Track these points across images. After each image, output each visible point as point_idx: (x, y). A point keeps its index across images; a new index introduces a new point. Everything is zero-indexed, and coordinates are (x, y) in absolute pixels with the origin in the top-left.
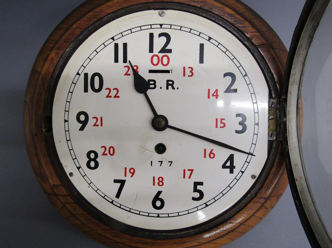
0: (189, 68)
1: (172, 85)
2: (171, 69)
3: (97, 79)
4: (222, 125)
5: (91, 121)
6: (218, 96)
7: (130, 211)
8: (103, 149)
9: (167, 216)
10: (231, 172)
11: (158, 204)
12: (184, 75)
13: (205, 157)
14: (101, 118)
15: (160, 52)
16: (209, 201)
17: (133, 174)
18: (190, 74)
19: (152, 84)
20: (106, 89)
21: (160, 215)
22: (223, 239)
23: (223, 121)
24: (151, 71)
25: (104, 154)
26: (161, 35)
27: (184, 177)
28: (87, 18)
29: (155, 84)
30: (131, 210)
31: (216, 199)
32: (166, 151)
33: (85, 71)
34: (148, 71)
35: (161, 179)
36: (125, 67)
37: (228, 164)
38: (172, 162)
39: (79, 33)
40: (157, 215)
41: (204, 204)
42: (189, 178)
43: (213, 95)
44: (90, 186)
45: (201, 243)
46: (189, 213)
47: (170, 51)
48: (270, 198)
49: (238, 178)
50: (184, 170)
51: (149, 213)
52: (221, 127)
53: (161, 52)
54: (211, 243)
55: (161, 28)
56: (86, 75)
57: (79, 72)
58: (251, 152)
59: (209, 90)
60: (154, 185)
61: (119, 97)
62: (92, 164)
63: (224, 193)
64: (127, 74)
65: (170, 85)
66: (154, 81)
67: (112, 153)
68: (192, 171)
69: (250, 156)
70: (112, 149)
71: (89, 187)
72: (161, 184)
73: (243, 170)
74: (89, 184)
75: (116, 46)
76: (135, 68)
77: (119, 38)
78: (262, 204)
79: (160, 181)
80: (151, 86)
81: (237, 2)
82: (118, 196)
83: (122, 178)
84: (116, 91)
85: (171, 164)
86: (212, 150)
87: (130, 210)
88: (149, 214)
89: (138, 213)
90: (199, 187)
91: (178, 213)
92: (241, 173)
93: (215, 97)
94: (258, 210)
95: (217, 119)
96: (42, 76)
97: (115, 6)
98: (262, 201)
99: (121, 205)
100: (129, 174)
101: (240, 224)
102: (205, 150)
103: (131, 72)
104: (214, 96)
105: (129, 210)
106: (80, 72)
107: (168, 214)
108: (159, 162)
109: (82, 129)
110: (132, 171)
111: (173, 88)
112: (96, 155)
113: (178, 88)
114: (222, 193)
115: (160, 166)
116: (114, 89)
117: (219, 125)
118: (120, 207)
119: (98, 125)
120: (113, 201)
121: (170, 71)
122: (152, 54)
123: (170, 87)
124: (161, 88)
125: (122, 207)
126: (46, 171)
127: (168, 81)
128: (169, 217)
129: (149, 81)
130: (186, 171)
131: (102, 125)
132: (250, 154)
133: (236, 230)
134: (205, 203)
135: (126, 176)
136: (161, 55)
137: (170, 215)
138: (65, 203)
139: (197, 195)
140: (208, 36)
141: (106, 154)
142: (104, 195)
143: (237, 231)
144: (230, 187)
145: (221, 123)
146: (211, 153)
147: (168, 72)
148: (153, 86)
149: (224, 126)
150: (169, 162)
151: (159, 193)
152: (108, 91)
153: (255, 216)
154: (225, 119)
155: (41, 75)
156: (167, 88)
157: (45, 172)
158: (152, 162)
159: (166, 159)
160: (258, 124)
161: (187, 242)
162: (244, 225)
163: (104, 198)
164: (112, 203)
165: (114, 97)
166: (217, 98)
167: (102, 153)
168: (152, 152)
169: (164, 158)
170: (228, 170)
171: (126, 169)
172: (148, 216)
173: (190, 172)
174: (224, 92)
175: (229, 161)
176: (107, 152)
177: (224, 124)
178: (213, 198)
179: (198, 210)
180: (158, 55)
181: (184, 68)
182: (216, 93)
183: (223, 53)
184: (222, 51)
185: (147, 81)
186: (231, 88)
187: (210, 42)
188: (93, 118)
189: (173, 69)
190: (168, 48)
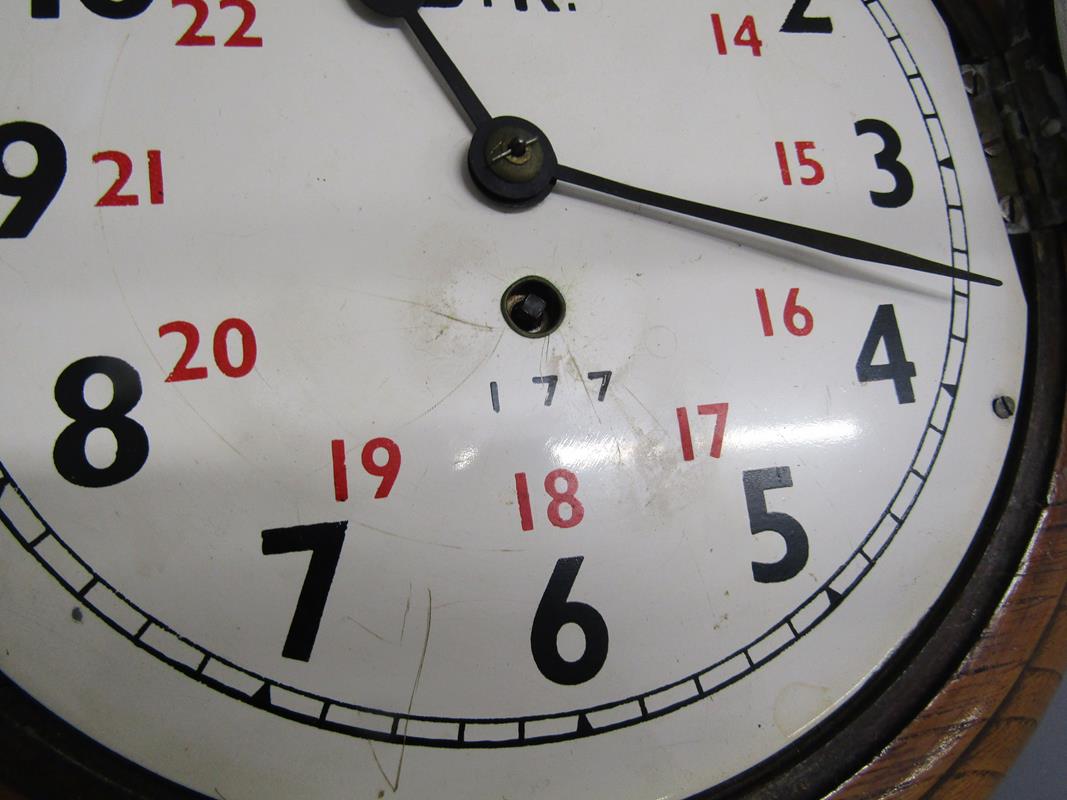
4: (810, 172)
5: (83, 180)
6: (760, 43)
7: (394, 738)
8: (178, 340)
9: (634, 711)
10: (906, 395)
11: (571, 642)
13: (768, 330)
14: (154, 157)
16: (842, 569)
17: (388, 475)
20: (178, 2)
21: (596, 720)
23: (808, 154)
25: (183, 372)
27: (689, 454)
30: (402, 722)
31: (871, 550)
35: (561, 486)
37: (882, 357)
38: (606, 376)
40: (572, 724)
41: (820, 591)
42: (715, 453)
43: (738, 41)
44: (85, 610)
46: (754, 667)
49: (939, 422)
50: (682, 414)
51: (522, 721)
52: (806, 182)
59: (716, 19)
60: (527, 523)
61: (257, 42)
62: (101, 446)
63: (899, 510)
67: (236, 358)
68: (720, 411)
70: (234, 338)
71: (77, 615)
72: (565, 511)
73: (950, 379)
74: (80, 595)
79: (559, 498)
82: (300, 642)
83: (322, 511)
84: (236, 13)
85: (604, 389)
86: (794, 293)
87: (395, 727)
88: (522, 730)
89: (451, 732)
90: (776, 501)
91: (695, 678)
92: (946, 397)
93: (749, 48)
95: (780, 146)
99: (327, 703)
100: (362, 482)
101: (1019, 670)
102: (761, 294)
104: (744, 43)
105: (386, 725)
107: (641, 699)
108: (536, 380)
109: (17, 225)
110: (381, 457)
111: (551, 6)
112: (128, 387)
113: (572, 7)
114: (893, 510)
115: (548, 402)
116: (226, 3)
117: (797, 169)
118: (321, 723)
119: (132, 200)
120: (268, 683)
123: (533, 1)
124: (488, 3)
125: (335, 715)
128: (645, 717)
130: (693, 416)
131: (157, 196)
134: (826, 588)
135: (341, 494)
137: (652, 705)
139: (773, 546)
141: (201, 373)
142: (201, 656)
143: (1016, 719)
144: (917, 473)
145: (804, 161)
146: (791, 308)
149: (819, 177)
150: (592, 376)
151: (567, 570)
152: (188, 11)
154: (815, 145)
156: (521, 5)
158: (493, 385)
159: (573, 359)
160: (948, 163)
162: (1037, 673)
163: (197, 675)
164: (261, 700)
165: (229, 43)
166: (757, 52)
167: (170, 369)
168: (491, 328)
169: (561, 358)
170: (889, 385)
171: (338, 447)
172: (521, 742)
173: (713, 418)
174: (780, 27)
175: (882, 343)
176: (204, 357)
177: (817, 167)
178: (855, 548)
179: (798, 636)
182: (747, 31)
186: (806, 12)
188: (99, 157)
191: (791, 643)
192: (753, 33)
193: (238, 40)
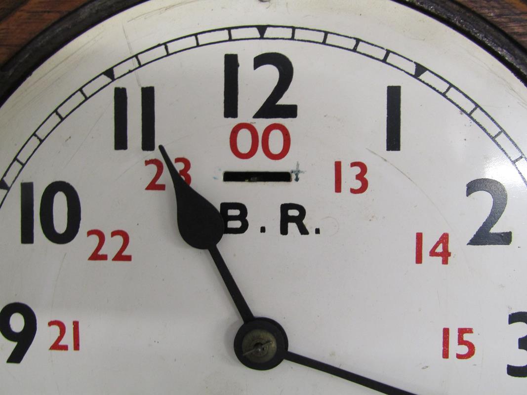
0: (354, 164)
1: (299, 220)
2: (294, 169)
3: (60, 201)
4: (464, 350)
5: (45, 335)
6: (449, 254)
12: (338, 189)
14: (76, 324)
15: (259, 115)
18: (358, 185)
19: (234, 218)
20: (90, 233)
23: (467, 337)
24: (230, 177)
26: (260, 61)
28: (28, 12)
29: (243, 217)
33: (25, 178)
34: (222, 177)
36: (147, 163)
43: (433, 253)
47: (291, 111)
52: (459, 356)
53: (263, 113)
55: (262, 38)
56: (27, 189)
57: (5, 179)
59: (419, 237)
61: (128, 258)
64: (153, 186)
65: (293, 219)
66: (242, 208)
75: (121, 96)
76: (179, 167)
77: (130, 72)
80: (232, 224)
84: (119, 239)
93: (440, 259)
95: (446, 331)
103: (166, 178)
104: (437, 255)
106: (8, 181)
109: (16, 357)
111: (303, 231)
113: (318, 231)
116: (114, 234)
117: (455, 348)
121: (293, 177)
122: (233, 122)
123: (292, 227)
124: (263, 230)
127: (285, 208)
129: (226, 206)
136: (261, 125)
140: (415, 63)
145: (461, 342)
147: (284, 177)
148: (237, 224)
149: (471, 353)
152: (95, 239)
154: (474, 331)
156: (284, 231)
165: (114, 259)
166: (445, 262)
174: (468, 241)
177: (471, 347)
180: (254, 125)
181: (338, 165)
182: (441, 246)
183: (464, 115)
184: (460, 108)
185: (218, 208)
186: (492, 229)
187: (420, 80)
188: (51, 324)
189: (301, 169)
190: (283, 101)
192: (445, 248)
193: (120, 257)
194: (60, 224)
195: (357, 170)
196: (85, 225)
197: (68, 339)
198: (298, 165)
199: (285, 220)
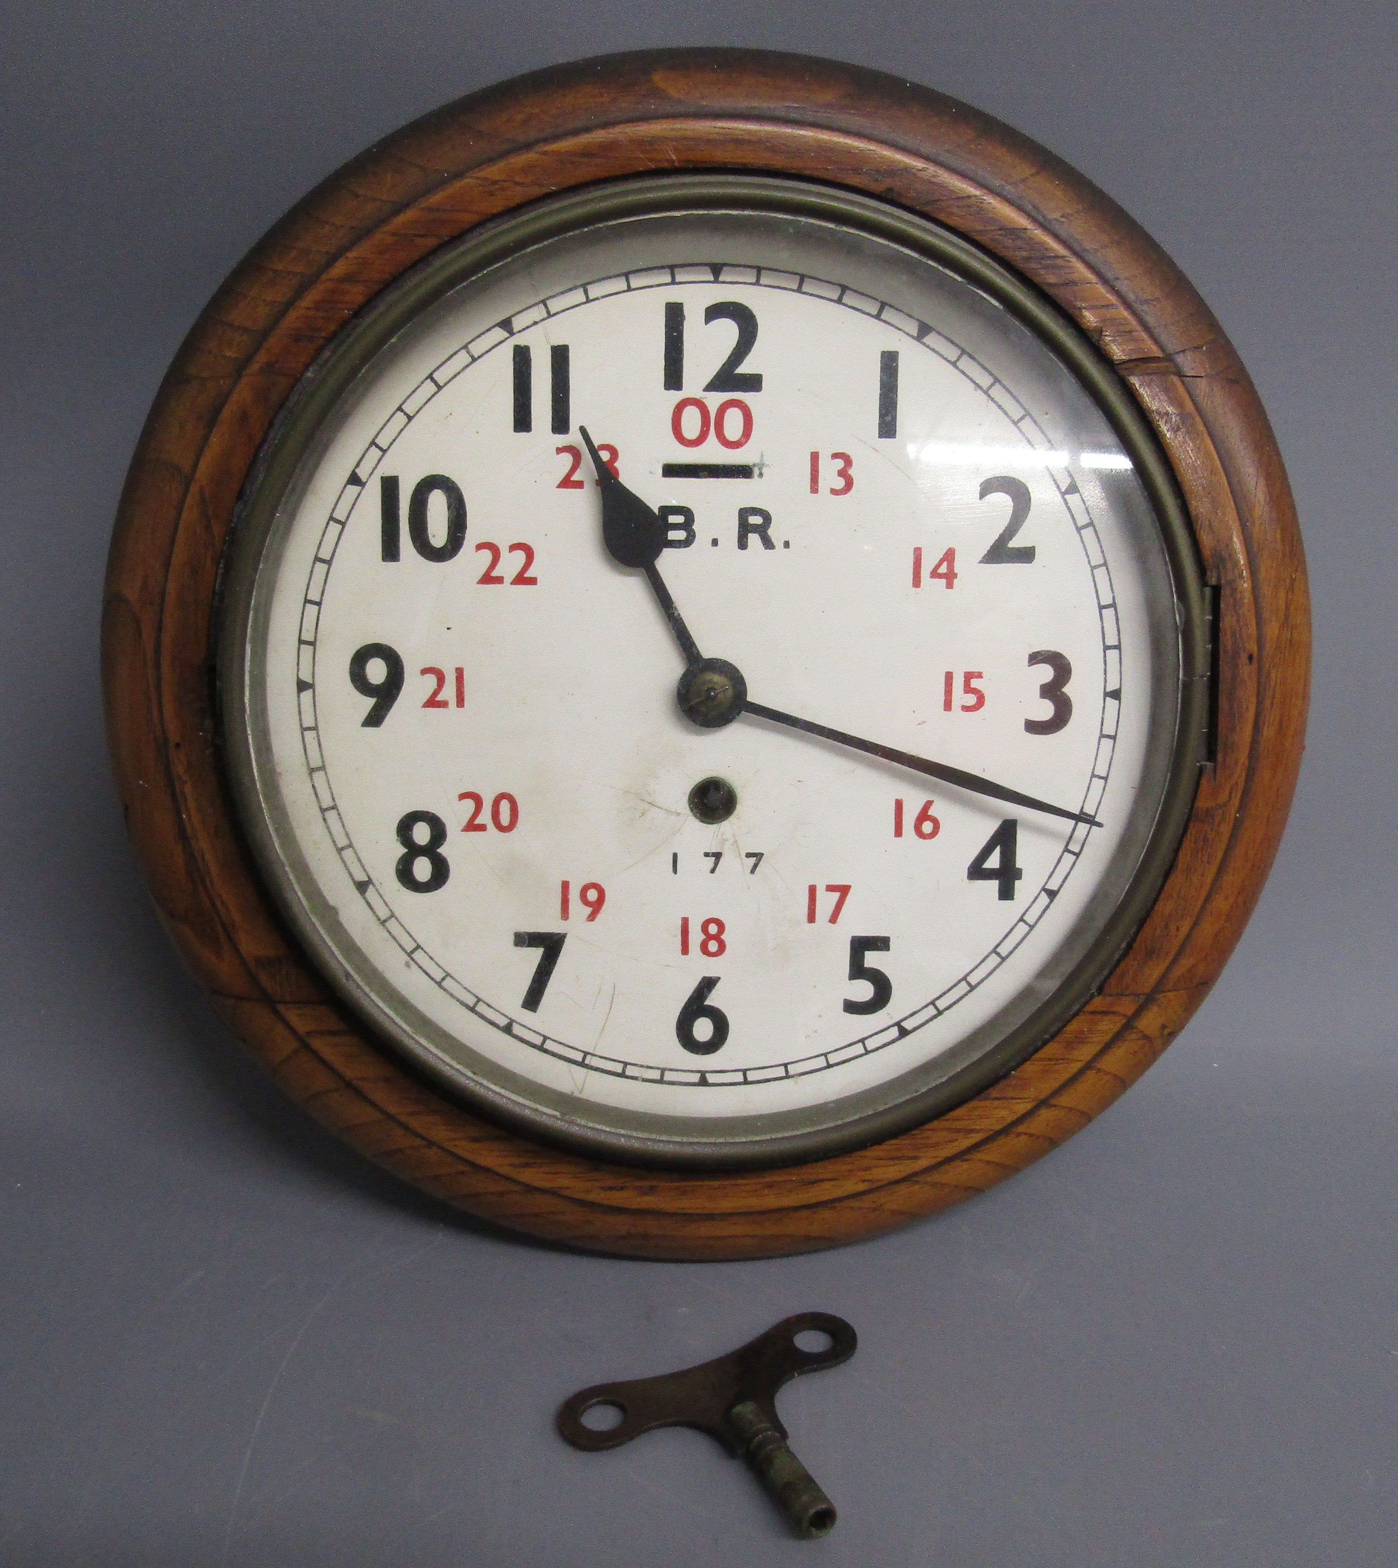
0: (835, 456)
1: (762, 530)
2: (757, 460)
3: (437, 502)
4: (971, 700)
6: (955, 576)
7: (582, 1064)
8: (470, 804)
9: (739, 1077)
10: (1006, 893)
11: (703, 1029)
12: (814, 489)
13: (898, 832)
14: (460, 672)
15: (712, 386)
16: (915, 1013)
17: (596, 907)
18: (840, 483)
19: (676, 527)
20: (480, 547)
21: (711, 1078)
22: (965, 1165)
23: (975, 683)
24: (671, 471)
25: (472, 826)
26: (714, 312)
27: (811, 918)
28: (393, 234)
29: (688, 525)
30: (588, 1057)
31: (941, 1004)
32: (736, 812)
33: (387, 469)
34: (660, 471)
35: (713, 929)
36: (559, 450)
37: (994, 861)
38: (758, 856)
39: (359, 299)
40: (696, 1078)
41: (893, 1025)
42: (833, 919)
43: (935, 574)
44: (411, 963)
45: (879, 1184)
46: (829, 1066)
47: (753, 383)
48: (1158, 996)
49: (1031, 918)
50: (812, 890)
51: (663, 1070)
52: (966, 709)
53: (716, 384)
54: (917, 1182)
55: (716, 281)
56: (390, 486)
57: (357, 471)
58: (1090, 810)
59: (918, 552)
60: (685, 950)
61: (533, 581)
62: (422, 869)
63: (973, 979)
64: (567, 483)
65: (756, 529)
66: (687, 512)
67: (505, 819)
68: (844, 890)
69: (1083, 827)
70: (505, 806)
71: (407, 965)
72: (713, 946)
73: (1053, 885)
74: (410, 954)
75: (522, 357)
76: (605, 456)
77: (535, 323)
78: (1124, 1021)
79: (709, 937)
80: (673, 535)
81: (1038, 173)
82: (533, 1000)
83: (550, 925)
84: (520, 556)
85: (755, 866)
86: (929, 804)
87: (584, 1058)
88: (662, 1075)
89: (618, 1068)
90: (872, 959)
91: (786, 1065)
92: (1044, 899)
93: (943, 581)
94: (1107, 1047)
95: (949, 676)
96: (201, 489)
97: (518, 184)
98: (1127, 1007)
99: (545, 1038)
100: (578, 909)
101: (1034, 1104)
102: (899, 805)
103: (586, 472)
104: (940, 576)
105: (579, 1057)
106: (362, 474)
107: (745, 1072)
108: (707, 855)
109: (374, 719)
110: (592, 895)
111: (768, 544)
112: (439, 833)
113: (787, 545)
114: (969, 979)
115: (713, 871)
116: (514, 547)
117: (960, 697)
118: (541, 1048)
119: (444, 704)
120: (512, 1021)
121: (756, 471)
122: (676, 397)
123: (754, 539)
124: (715, 542)
125: (549, 1045)
126: (223, 903)
127: (744, 513)
128: (746, 1082)
129: (667, 510)
130: (821, 893)
131: (460, 702)
132: (1081, 817)
133: (1021, 1128)
134: (898, 1024)
135: (565, 916)
136: (714, 400)
137: (751, 1076)
138: (309, 1033)
139: (864, 991)
140: (918, 321)
141: (482, 828)
142: (475, 999)
143: (1026, 1134)
144: (998, 954)
145: (968, 689)
146: (924, 816)
147: (743, 472)
148: (680, 535)
149: (979, 704)
150: (749, 855)
151: (708, 984)
152: (487, 555)
153: (1099, 1071)
154: (984, 675)
155: (194, 489)
156: (743, 544)
157: (218, 903)
158: (675, 856)
159: (736, 842)
160: (1116, 695)
161: (823, 1180)
162: (1053, 1108)
163: (472, 1009)
164: (508, 1029)
165: (512, 583)
166: (950, 586)
167: (464, 821)
168: (679, 814)
169: (727, 840)
170: (994, 885)
171: (565, 886)
172: (661, 1081)
173: (836, 895)
174: (980, 559)
175: (998, 850)
176: (485, 817)
177: (980, 696)
178: (929, 1000)
179: (867, 1052)
180: (704, 401)
181: (815, 457)
182: (945, 564)
183: (980, 392)
184: (974, 382)
185: (656, 511)
186: (1010, 542)
187: (924, 344)
188: (425, 671)
189: (766, 461)
190: (744, 369)
191: (861, 1056)
192: (951, 567)
194: (438, 534)
195: (840, 464)
196: (472, 537)
197: (448, 693)
198: (762, 456)
199: (744, 530)
